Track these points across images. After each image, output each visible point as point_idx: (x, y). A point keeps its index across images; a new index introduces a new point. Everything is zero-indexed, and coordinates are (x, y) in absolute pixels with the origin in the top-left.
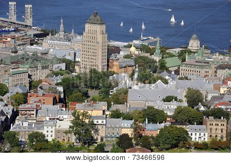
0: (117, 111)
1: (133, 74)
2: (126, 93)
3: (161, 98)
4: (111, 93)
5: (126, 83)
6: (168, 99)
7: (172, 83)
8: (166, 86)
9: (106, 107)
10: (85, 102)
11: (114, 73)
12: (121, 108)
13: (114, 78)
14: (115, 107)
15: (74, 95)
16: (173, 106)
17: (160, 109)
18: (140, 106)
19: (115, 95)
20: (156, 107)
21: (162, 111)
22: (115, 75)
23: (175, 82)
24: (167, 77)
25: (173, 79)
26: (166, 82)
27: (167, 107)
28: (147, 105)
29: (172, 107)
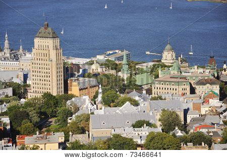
0: (77, 142)
1: (96, 97)
2: (88, 119)
3: (130, 123)
4: (69, 121)
5: (87, 108)
6: (138, 125)
7: (143, 105)
8: (135, 108)
9: (63, 138)
10: (36, 134)
11: (72, 96)
12: (81, 138)
13: (72, 102)
14: (73, 138)
15: (23, 126)
16: (145, 131)
17: (130, 136)
18: (104, 135)
19: (74, 123)
20: (124, 135)
21: (131, 139)
22: (73, 99)
23: (147, 103)
24: (137, 98)
25: (145, 100)
26: (136, 104)
27: (137, 134)
28: (113, 132)
29: (144, 133)
